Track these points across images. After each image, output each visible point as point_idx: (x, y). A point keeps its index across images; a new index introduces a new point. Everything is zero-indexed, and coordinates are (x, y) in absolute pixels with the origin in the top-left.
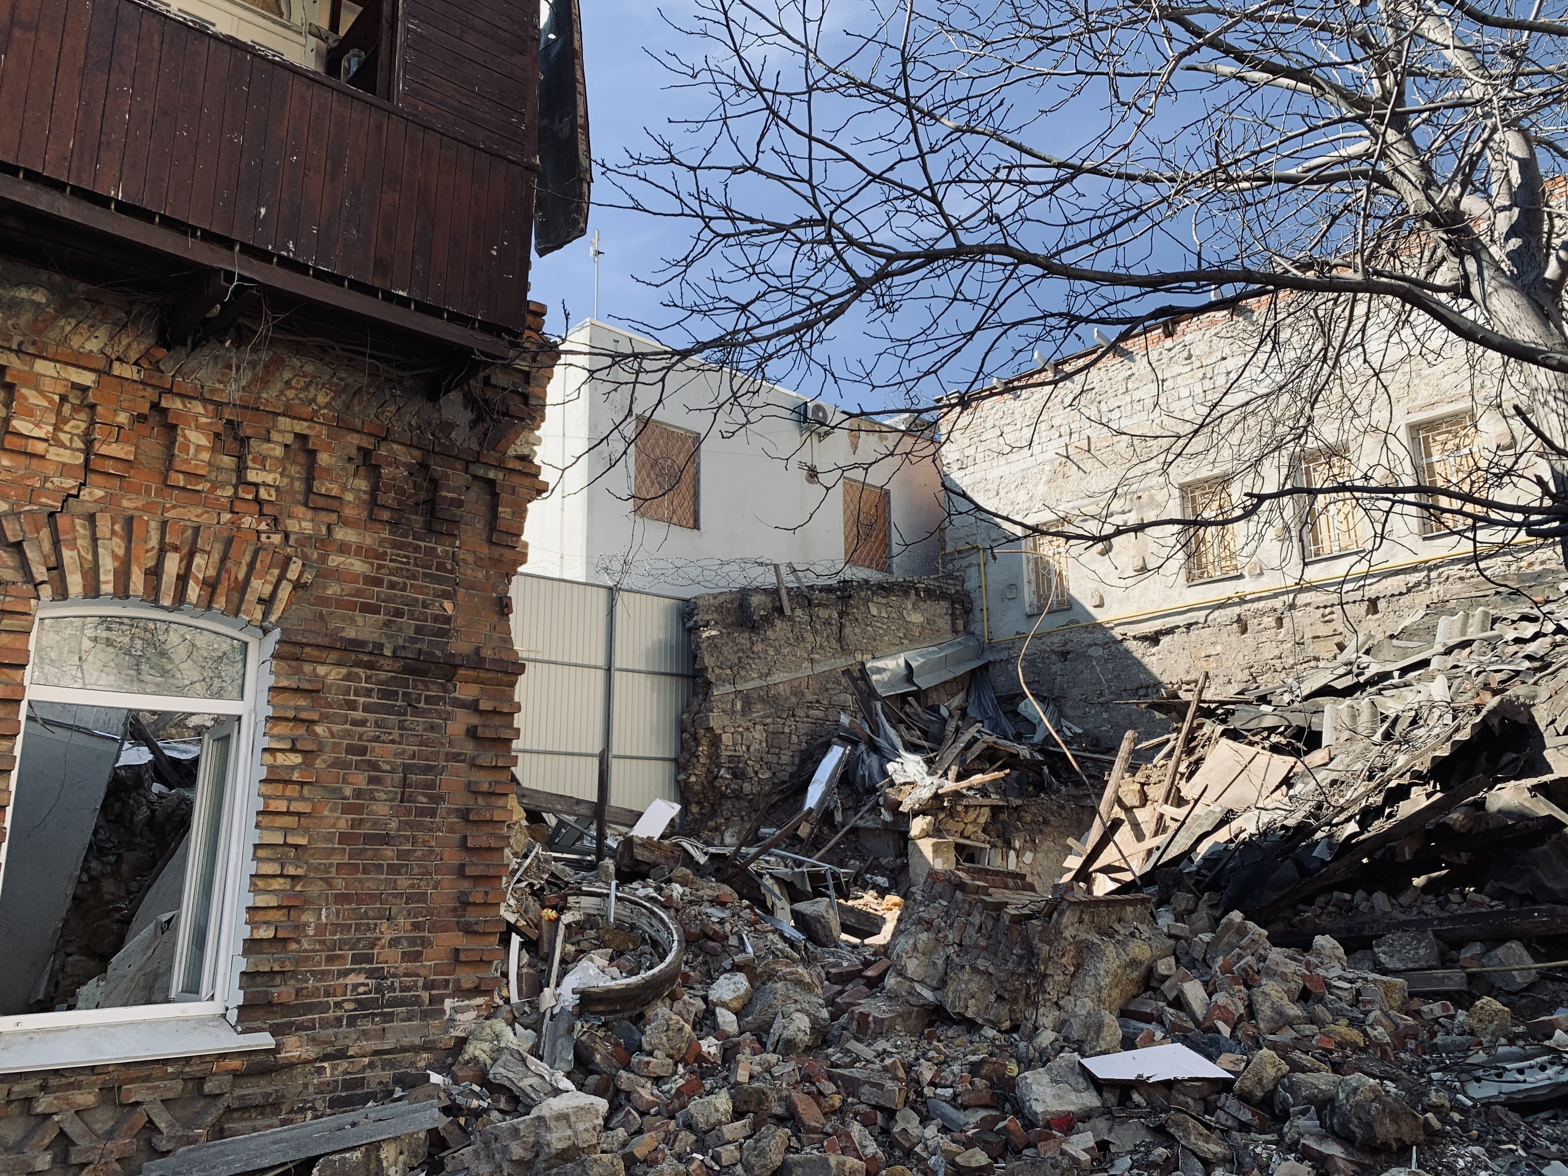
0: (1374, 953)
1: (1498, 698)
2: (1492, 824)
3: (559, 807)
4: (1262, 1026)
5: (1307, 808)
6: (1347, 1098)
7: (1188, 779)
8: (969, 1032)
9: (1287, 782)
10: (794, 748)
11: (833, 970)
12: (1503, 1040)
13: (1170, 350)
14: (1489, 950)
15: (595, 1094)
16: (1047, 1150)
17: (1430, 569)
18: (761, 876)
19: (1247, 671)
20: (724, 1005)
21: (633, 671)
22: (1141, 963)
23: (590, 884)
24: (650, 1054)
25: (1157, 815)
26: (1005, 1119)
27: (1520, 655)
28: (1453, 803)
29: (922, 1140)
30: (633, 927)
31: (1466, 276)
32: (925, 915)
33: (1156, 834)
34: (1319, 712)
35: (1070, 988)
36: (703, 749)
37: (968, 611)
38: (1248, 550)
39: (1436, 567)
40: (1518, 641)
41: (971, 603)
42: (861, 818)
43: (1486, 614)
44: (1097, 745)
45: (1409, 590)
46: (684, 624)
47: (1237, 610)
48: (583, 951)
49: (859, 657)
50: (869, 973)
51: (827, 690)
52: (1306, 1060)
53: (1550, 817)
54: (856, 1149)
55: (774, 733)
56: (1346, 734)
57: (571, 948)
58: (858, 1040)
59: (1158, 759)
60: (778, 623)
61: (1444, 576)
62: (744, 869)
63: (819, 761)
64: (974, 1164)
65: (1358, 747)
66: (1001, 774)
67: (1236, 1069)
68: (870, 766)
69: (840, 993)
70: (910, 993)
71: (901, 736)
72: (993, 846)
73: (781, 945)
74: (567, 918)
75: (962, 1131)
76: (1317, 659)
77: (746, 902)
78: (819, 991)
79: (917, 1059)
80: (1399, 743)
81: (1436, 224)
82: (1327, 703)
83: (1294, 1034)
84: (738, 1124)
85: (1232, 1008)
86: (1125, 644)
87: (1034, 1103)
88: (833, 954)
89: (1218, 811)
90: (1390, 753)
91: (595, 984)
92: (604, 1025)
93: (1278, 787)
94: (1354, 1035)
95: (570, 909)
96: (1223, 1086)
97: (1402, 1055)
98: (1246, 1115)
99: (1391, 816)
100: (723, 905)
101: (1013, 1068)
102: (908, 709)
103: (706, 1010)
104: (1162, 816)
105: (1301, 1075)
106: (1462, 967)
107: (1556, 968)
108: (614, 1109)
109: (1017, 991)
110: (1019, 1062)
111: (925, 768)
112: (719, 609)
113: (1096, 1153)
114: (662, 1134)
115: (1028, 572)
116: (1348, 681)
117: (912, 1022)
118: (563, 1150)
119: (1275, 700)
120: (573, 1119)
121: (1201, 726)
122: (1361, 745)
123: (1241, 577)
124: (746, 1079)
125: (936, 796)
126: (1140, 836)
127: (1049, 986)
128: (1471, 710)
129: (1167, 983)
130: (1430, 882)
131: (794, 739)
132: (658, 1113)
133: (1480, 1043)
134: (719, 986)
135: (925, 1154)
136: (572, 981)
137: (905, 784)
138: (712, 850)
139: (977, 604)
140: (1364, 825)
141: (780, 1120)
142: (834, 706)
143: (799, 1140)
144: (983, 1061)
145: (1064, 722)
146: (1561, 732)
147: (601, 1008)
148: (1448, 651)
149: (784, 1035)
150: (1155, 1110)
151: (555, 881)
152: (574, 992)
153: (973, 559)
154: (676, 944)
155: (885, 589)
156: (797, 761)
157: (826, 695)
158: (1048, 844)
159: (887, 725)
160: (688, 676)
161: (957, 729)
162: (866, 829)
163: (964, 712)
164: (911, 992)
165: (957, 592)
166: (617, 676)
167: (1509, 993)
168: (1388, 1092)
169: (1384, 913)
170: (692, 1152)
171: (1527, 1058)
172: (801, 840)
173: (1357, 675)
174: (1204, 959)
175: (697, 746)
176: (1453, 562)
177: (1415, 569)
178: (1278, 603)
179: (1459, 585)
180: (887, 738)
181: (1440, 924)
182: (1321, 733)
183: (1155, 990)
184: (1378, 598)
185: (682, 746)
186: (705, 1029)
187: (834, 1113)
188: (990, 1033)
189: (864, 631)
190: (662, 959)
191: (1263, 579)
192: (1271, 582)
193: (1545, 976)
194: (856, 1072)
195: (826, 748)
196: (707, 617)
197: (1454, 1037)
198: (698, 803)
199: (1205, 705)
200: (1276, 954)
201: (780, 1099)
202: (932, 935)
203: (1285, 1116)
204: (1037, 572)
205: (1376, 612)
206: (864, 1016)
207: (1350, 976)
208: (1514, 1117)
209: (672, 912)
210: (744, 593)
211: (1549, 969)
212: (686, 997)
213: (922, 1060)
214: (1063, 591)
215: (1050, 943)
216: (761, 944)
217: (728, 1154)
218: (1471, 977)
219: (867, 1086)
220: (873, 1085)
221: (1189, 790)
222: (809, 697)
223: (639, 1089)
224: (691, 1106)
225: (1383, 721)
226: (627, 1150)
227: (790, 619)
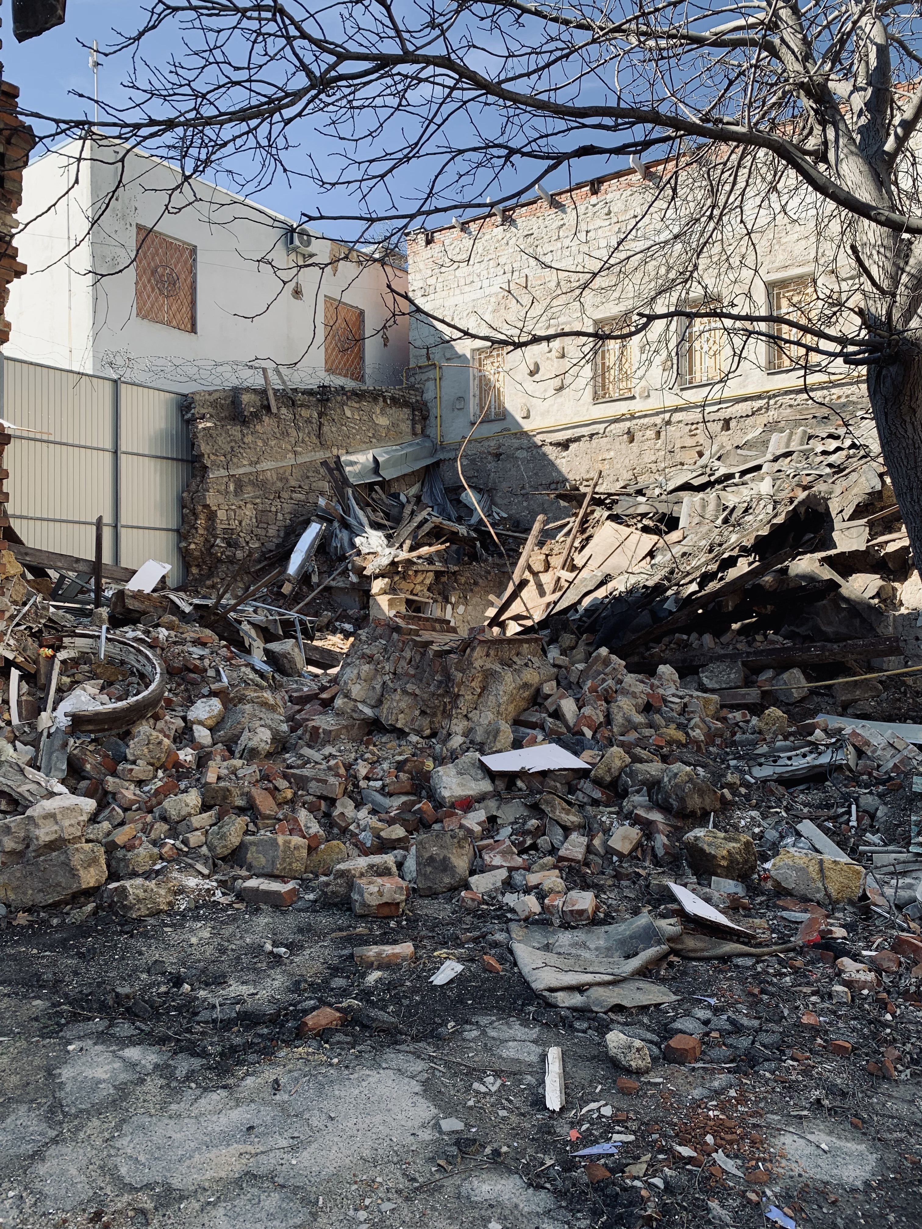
0: (699, 678)
1: (806, 492)
2: (792, 585)
3: (60, 564)
4: (615, 730)
5: (663, 573)
6: (670, 781)
7: (580, 551)
8: (398, 738)
9: (651, 554)
10: (279, 523)
11: (295, 694)
12: (780, 737)
13: (594, 206)
14: (778, 674)
15: (86, 795)
16: (451, 824)
17: (770, 398)
18: (240, 622)
19: (631, 472)
20: (200, 723)
21: (138, 455)
22: (531, 685)
23: (85, 627)
24: (134, 763)
25: (555, 578)
26: (420, 802)
27: (825, 463)
28: (767, 569)
29: (355, 820)
30: (123, 662)
31: (825, 143)
32: (368, 652)
33: (554, 592)
34: (679, 502)
35: (477, 704)
36: (201, 522)
37: (425, 418)
38: (640, 373)
39: (775, 396)
40: (824, 453)
41: (428, 411)
42: (333, 580)
43: (805, 432)
44: (517, 527)
45: (753, 414)
46: (183, 416)
47: (628, 424)
48: (77, 682)
49: (335, 451)
50: (324, 696)
51: (308, 477)
52: (644, 754)
53: (831, 580)
54: (301, 830)
55: (262, 511)
56: (697, 519)
57: (66, 680)
58: (310, 747)
59: (560, 537)
60: (266, 419)
61: (779, 403)
62: (224, 618)
63: (300, 535)
64: (394, 837)
65: (704, 529)
66: (443, 547)
67: (594, 761)
68: (342, 539)
69: (299, 711)
70: (353, 711)
71: (368, 517)
72: (435, 601)
73: (252, 675)
74: (62, 655)
75: (387, 812)
76: (682, 464)
77: (224, 643)
78: (282, 710)
79: (356, 760)
80: (734, 526)
81: (809, 95)
82: (686, 496)
83: (637, 735)
84: (205, 815)
85: (594, 718)
86: (543, 448)
87: (443, 790)
88: (296, 682)
89: (599, 575)
90: (726, 533)
91: (85, 708)
92: (93, 741)
93: (644, 558)
94: (680, 736)
95: (65, 648)
96: (582, 774)
97: (711, 749)
98: (597, 794)
99: (722, 579)
100: (204, 645)
101: (429, 764)
102: (374, 495)
103: (186, 727)
104: (559, 579)
105: (639, 765)
106: (759, 687)
107: (821, 686)
108: (102, 806)
109: (436, 707)
110: (435, 759)
111: (386, 542)
112: (214, 404)
113: (486, 825)
114: (140, 826)
115: (473, 388)
116: (704, 479)
117: (355, 732)
118: (51, 842)
119: (648, 493)
120: (59, 817)
121: (593, 512)
122: (707, 527)
123: (633, 398)
124: (214, 780)
125: (393, 564)
126: (542, 593)
127: (461, 703)
128: (786, 501)
129: (549, 700)
130: (743, 627)
131: (280, 516)
132: (139, 809)
133: (765, 740)
134: (197, 708)
135: (357, 831)
136: (65, 706)
137: (369, 554)
138: (196, 601)
139: (433, 412)
140: (702, 586)
141: (241, 811)
142: (314, 491)
143: (256, 825)
144: (406, 760)
145: (494, 509)
146: (846, 518)
147: (91, 727)
148: (776, 460)
149: (249, 745)
150: (532, 792)
151: (52, 624)
152: (66, 715)
153: (431, 375)
154: (158, 675)
155: (358, 395)
156: (282, 534)
157: (307, 481)
158: (476, 600)
159: (356, 508)
160: (187, 461)
161: (413, 512)
162: (337, 588)
163: (418, 499)
164: (355, 710)
165: (417, 401)
166: (123, 458)
167: (788, 704)
168: (697, 775)
169: (710, 649)
170: (165, 838)
171: (795, 749)
172: (284, 596)
173: (710, 476)
174: (578, 683)
175: (196, 519)
176: (787, 393)
177: (759, 397)
178: (658, 420)
179: (789, 410)
180: (356, 518)
181: (748, 657)
182: (678, 518)
183: (540, 705)
184: (731, 419)
185: (183, 519)
186: (184, 742)
187: (286, 803)
188: (414, 738)
189: (339, 430)
190: (147, 687)
191: (650, 400)
192: (654, 403)
193: (813, 692)
194: (306, 772)
195: (306, 524)
196: (203, 411)
197: (748, 736)
198: (198, 566)
199: (597, 496)
200: (630, 679)
201: (242, 794)
202: (372, 667)
203: (625, 794)
204: (481, 388)
205: (728, 429)
206: (316, 729)
207: (681, 694)
208: (782, 789)
209: (158, 651)
210: (236, 392)
211: (816, 687)
212: (167, 718)
213: (359, 761)
214: (500, 404)
215: (463, 671)
216: (235, 675)
217: (195, 838)
218: (764, 694)
219: (314, 782)
220: (319, 781)
221: (579, 560)
222: (293, 483)
223: (123, 791)
224: (166, 804)
225: (724, 510)
226: (110, 838)
227: (276, 416)
